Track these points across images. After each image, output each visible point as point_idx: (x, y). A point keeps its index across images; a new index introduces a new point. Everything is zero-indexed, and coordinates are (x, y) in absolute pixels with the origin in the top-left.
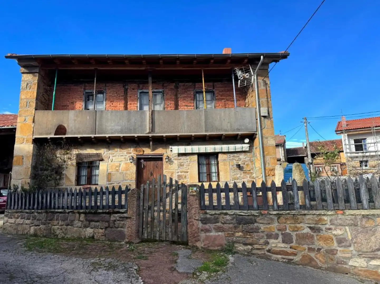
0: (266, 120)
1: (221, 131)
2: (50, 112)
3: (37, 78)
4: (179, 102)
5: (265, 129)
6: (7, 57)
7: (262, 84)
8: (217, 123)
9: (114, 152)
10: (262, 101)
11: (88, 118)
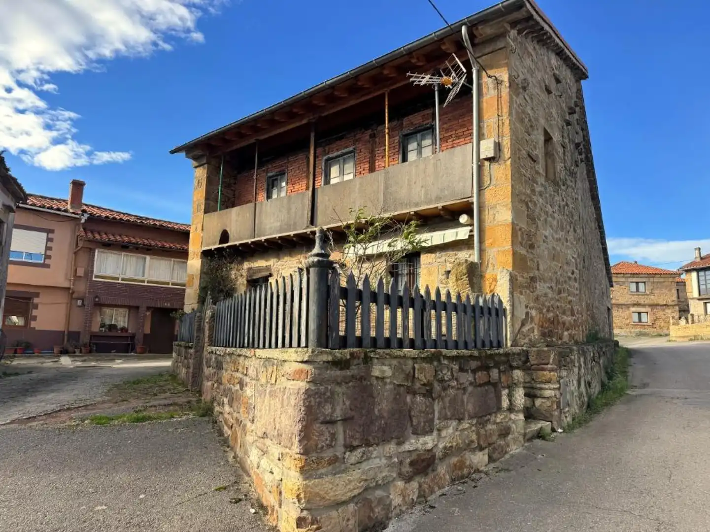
0: (495, 166)
1: (408, 207)
2: (216, 213)
3: (206, 171)
4: (377, 161)
5: (490, 188)
6: (173, 152)
7: (491, 86)
8: (403, 193)
9: (283, 263)
10: (488, 126)
11: (248, 215)
